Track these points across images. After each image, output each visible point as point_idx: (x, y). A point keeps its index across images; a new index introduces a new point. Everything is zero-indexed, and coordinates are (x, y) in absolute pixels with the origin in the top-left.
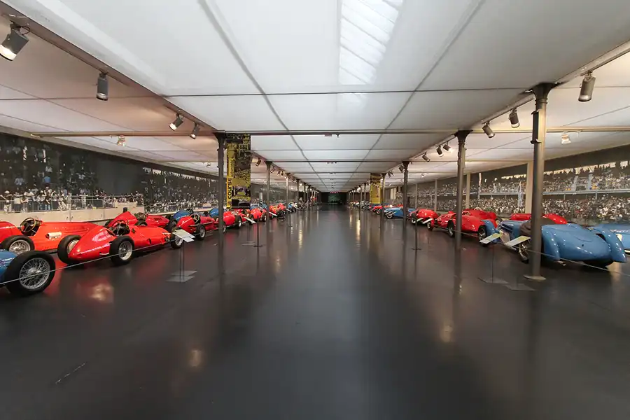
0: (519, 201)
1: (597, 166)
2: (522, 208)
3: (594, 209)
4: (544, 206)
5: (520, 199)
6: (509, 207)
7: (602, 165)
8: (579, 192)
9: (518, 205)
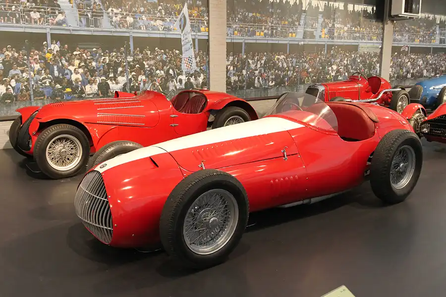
0: (185, 56)
1: (327, 2)
2: (196, 75)
3: (324, 68)
4: (253, 66)
5: (189, 53)
6: (151, 75)
7: (332, 3)
8: (308, 41)
9: (184, 67)
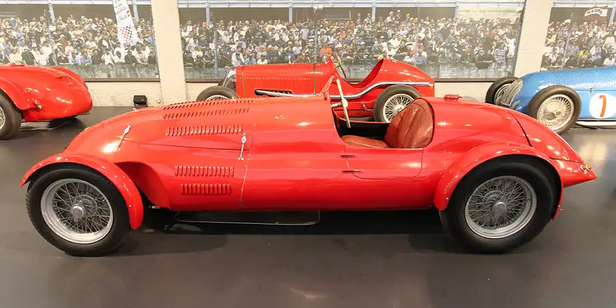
2: (139, 47)
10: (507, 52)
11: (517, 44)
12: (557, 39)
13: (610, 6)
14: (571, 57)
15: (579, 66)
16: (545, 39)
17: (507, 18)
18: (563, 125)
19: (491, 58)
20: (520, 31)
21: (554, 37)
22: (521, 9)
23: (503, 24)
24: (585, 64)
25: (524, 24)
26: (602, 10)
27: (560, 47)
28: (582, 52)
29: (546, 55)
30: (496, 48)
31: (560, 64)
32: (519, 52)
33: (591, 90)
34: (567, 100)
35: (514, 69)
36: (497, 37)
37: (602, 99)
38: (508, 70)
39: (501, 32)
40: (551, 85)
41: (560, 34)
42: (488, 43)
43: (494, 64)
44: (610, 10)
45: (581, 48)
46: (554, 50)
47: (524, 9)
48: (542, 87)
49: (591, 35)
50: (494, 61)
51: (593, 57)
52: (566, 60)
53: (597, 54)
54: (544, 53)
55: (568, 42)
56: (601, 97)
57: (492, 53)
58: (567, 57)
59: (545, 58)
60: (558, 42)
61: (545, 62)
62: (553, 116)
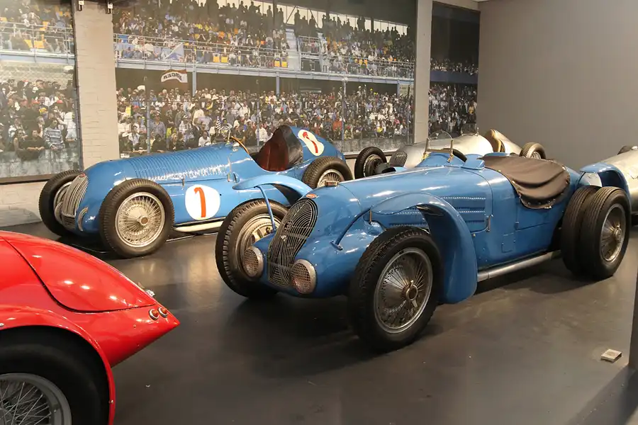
10: (65, 132)
11: (77, 119)
12: (133, 113)
13: (188, 70)
14: (158, 137)
15: (171, 149)
16: (116, 112)
17: (52, 80)
18: (156, 237)
19: (41, 142)
20: (78, 100)
21: (128, 110)
22: (72, 68)
23: (50, 90)
24: (177, 145)
25: (80, 90)
26: (180, 74)
27: (140, 124)
28: (169, 130)
29: (124, 135)
30: (45, 126)
31: (145, 146)
32: (83, 132)
33: (182, 182)
34: (153, 200)
35: (81, 158)
36: (42, 110)
37: (198, 192)
38: (72, 159)
39: (48, 102)
40: (128, 179)
41: (136, 105)
42: (30, 118)
43: (47, 152)
44: (190, 75)
45: (168, 126)
46: (133, 127)
47: (76, 67)
48: (117, 183)
49: (175, 107)
50: (47, 147)
51: (185, 136)
52: (152, 141)
53: (188, 132)
54: (119, 133)
55: (148, 117)
56: (196, 190)
57: (41, 135)
58: (152, 138)
59: (122, 140)
60: (136, 116)
61: (124, 144)
62: (137, 226)
